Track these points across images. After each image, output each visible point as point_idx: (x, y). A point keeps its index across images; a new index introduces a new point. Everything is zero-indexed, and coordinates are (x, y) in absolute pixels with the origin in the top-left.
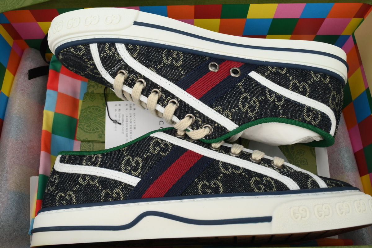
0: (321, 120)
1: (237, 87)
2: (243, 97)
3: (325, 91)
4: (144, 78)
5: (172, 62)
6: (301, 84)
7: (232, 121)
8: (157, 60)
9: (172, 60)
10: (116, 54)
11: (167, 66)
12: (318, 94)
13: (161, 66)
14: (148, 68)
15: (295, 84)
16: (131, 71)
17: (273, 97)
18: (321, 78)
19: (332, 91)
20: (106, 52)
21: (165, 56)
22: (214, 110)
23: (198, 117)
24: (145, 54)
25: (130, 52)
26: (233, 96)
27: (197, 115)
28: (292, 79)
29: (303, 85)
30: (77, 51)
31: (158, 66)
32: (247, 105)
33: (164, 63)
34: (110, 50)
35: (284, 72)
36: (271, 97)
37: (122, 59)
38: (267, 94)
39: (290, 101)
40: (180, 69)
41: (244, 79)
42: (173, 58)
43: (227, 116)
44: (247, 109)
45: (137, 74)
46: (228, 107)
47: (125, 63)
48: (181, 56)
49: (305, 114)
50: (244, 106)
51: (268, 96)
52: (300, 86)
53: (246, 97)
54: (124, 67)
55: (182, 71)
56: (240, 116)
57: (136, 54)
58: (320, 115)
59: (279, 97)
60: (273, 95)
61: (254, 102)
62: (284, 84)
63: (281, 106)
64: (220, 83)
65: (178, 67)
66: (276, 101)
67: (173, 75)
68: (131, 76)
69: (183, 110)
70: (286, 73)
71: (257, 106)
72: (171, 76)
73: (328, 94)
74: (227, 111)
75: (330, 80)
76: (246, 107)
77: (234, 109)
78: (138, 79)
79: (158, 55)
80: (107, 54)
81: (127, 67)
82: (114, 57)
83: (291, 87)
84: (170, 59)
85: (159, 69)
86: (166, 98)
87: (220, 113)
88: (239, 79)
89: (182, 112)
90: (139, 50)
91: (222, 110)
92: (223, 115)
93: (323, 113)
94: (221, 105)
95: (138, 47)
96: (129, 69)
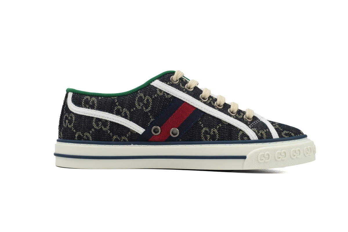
0: (82, 100)
1: (154, 117)
2: (149, 108)
3: (79, 125)
4: (231, 116)
5: (210, 130)
6: (100, 128)
7: (156, 87)
8: (222, 131)
9: (210, 132)
10: (256, 132)
11: (213, 126)
12: (85, 122)
13: (219, 126)
14: (229, 124)
15: (105, 127)
16: (242, 120)
17: (123, 112)
18: (82, 136)
19: (72, 127)
20: (265, 132)
21: (217, 134)
22: (171, 95)
23: (183, 88)
24: (233, 134)
25: (245, 135)
26: (157, 108)
27: (184, 90)
28: (108, 131)
29: (98, 127)
30: (288, 133)
31: (221, 126)
32: (145, 102)
33: (216, 128)
34: (261, 134)
35: (115, 137)
36: (125, 112)
37: (251, 128)
38: (129, 114)
39: (109, 111)
40: (202, 125)
41: (148, 125)
42: (209, 134)
43: (160, 91)
44: (145, 98)
45: (236, 118)
46: (160, 98)
47: (248, 126)
48: (203, 137)
49: (96, 102)
50: (148, 100)
51: (128, 113)
52: (101, 125)
53: (147, 108)
54: (248, 123)
55: (201, 124)
56: (150, 92)
57: (240, 133)
58: (83, 105)
59: (118, 113)
60: (123, 115)
61: (139, 105)
62: (115, 126)
63: (116, 105)
64: (169, 118)
65: (204, 127)
66: (121, 109)
67: (208, 120)
68: (242, 117)
69: (195, 93)
70: (113, 136)
71: (137, 102)
72: (209, 118)
73: (76, 123)
74: (161, 94)
75: (75, 136)
76: (146, 99)
77: (155, 97)
78: (235, 116)
79: (222, 135)
80: (264, 131)
81: (246, 123)
82: (258, 129)
83: (109, 124)
84: (212, 133)
85: (220, 124)
86: (211, 102)
87: (166, 93)
88: (153, 124)
89: (196, 92)
90: (238, 136)
91: (165, 95)
92: (163, 91)
93: (80, 107)
94: (166, 99)
95: (239, 139)
96: (244, 122)
